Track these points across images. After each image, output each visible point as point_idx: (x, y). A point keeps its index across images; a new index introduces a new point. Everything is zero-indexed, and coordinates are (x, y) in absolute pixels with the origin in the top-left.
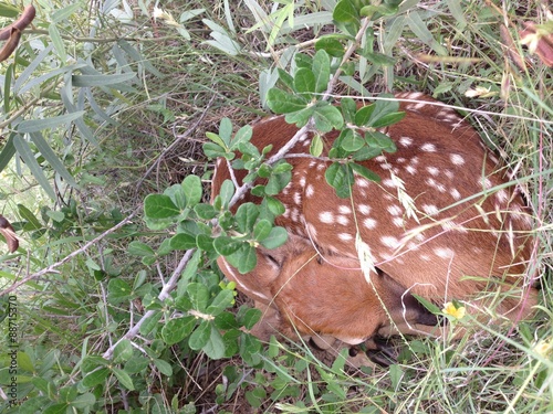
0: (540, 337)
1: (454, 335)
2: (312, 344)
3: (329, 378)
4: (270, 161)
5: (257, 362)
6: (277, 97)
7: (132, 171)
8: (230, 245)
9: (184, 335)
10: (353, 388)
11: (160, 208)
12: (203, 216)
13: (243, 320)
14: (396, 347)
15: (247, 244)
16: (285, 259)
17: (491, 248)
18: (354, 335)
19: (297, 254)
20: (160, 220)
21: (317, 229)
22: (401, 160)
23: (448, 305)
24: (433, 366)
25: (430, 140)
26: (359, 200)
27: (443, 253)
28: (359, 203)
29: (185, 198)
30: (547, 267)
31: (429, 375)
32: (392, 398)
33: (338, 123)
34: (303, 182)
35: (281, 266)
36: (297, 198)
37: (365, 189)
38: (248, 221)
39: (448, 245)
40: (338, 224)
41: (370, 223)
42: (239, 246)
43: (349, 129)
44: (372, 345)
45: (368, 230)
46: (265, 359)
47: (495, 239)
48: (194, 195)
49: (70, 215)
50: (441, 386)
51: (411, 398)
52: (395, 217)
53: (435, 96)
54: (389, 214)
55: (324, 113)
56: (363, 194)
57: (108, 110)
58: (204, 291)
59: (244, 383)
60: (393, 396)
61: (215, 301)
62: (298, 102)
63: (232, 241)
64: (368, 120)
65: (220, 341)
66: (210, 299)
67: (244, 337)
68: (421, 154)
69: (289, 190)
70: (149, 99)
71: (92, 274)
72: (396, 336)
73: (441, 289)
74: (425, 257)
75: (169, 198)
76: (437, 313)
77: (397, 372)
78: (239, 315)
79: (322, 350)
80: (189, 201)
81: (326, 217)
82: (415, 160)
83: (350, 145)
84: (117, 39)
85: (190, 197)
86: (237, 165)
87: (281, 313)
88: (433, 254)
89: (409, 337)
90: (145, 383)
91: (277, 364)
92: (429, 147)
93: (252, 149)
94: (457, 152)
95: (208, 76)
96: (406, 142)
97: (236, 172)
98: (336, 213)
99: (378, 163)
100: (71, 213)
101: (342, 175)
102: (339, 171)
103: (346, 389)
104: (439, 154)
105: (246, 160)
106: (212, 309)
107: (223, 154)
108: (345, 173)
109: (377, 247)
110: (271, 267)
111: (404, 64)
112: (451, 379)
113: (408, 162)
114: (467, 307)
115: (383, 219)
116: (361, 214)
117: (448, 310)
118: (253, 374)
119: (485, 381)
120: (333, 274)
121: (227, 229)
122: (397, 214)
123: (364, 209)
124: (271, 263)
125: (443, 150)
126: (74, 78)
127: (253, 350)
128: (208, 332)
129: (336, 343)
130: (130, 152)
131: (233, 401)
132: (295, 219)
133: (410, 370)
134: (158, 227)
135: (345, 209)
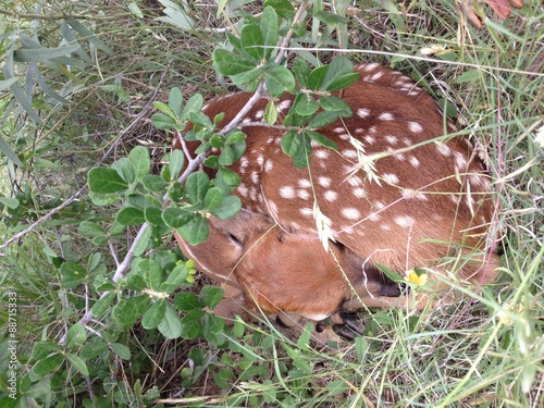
0: (503, 300)
1: (417, 302)
2: (279, 323)
3: (294, 354)
4: (223, 131)
5: (221, 342)
6: (224, 58)
7: (89, 155)
8: (180, 217)
9: (137, 315)
10: (321, 364)
11: (106, 183)
12: (150, 187)
13: (206, 300)
14: (362, 320)
15: (198, 215)
16: (247, 237)
17: (451, 214)
18: (318, 310)
19: (259, 232)
20: (107, 195)
21: (278, 206)
22: (359, 130)
23: (410, 273)
24: (398, 337)
25: (387, 110)
26: (318, 172)
27: (403, 221)
28: (318, 175)
29: (133, 171)
30: (509, 229)
31: (393, 346)
32: (358, 371)
33: (290, 84)
34: (260, 160)
35: (244, 244)
36: (254, 177)
37: (324, 160)
38: (199, 191)
39: (409, 213)
40: (299, 199)
41: (331, 196)
42: (190, 218)
43: (302, 94)
44: (338, 319)
45: (329, 202)
46: (229, 338)
47: (455, 205)
48: (142, 167)
49: (25, 202)
50: (406, 355)
51: (378, 370)
52: (356, 187)
53: (392, 66)
54: (350, 185)
55: (274, 74)
56: (323, 165)
57: (61, 93)
58: (157, 267)
59: (210, 365)
60: (358, 369)
61: (169, 278)
62: (247, 63)
63: (182, 212)
64: (321, 83)
65: (177, 320)
66: (164, 275)
67: (207, 317)
68: (380, 123)
69: (245, 168)
70: (103, 80)
71: (51, 262)
72: (361, 310)
73: (402, 259)
74: (385, 227)
75: (115, 172)
76: (399, 281)
77: (362, 345)
78: (201, 295)
79: (289, 328)
80: (137, 174)
81: (287, 192)
82: (373, 130)
83: (305, 109)
84: (65, 17)
85: (138, 170)
86: (189, 137)
87: (245, 294)
88: (393, 223)
89: (374, 310)
90: (108, 370)
91: (242, 343)
92: (386, 116)
93: (205, 119)
94: (415, 120)
95: (163, 54)
96: (363, 113)
97: (187, 143)
98: (297, 188)
99: (337, 134)
100: (26, 201)
101: (298, 142)
102: (295, 139)
103: (312, 365)
104: (397, 122)
105: (198, 130)
106: (166, 286)
107: (173, 126)
108: (302, 141)
109: (338, 220)
110: (233, 248)
111: (361, 36)
112: (416, 347)
113: (366, 132)
114: (429, 274)
115: (343, 191)
116: (321, 187)
117: (410, 278)
118: (220, 355)
119: (450, 349)
120: (294, 251)
121: (177, 201)
122: (356, 184)
123: (324, 181)
124: (233, 243)
125: (401, 119)
126: (15, 53)
127: (216, 329)
128: (162, 311)
129: (302, 321)
130: (85, 136)
131: (203, 385)
132: (254, 198)
133: (376, 342)
134: (105, 202)
135: (305, 183)
